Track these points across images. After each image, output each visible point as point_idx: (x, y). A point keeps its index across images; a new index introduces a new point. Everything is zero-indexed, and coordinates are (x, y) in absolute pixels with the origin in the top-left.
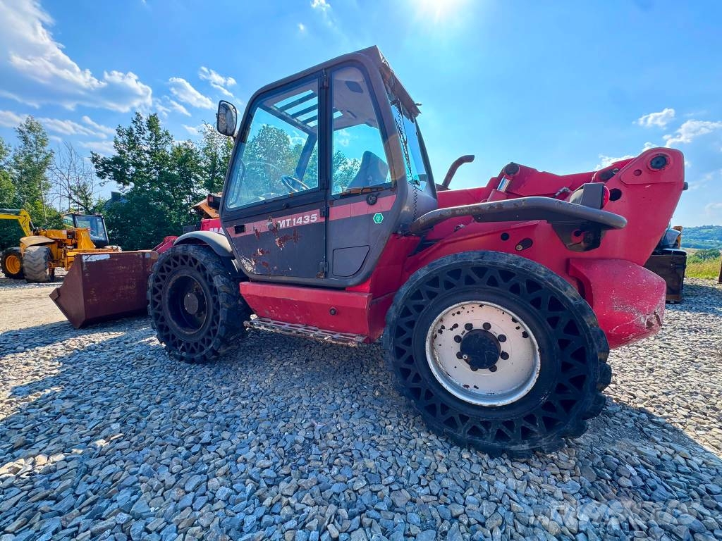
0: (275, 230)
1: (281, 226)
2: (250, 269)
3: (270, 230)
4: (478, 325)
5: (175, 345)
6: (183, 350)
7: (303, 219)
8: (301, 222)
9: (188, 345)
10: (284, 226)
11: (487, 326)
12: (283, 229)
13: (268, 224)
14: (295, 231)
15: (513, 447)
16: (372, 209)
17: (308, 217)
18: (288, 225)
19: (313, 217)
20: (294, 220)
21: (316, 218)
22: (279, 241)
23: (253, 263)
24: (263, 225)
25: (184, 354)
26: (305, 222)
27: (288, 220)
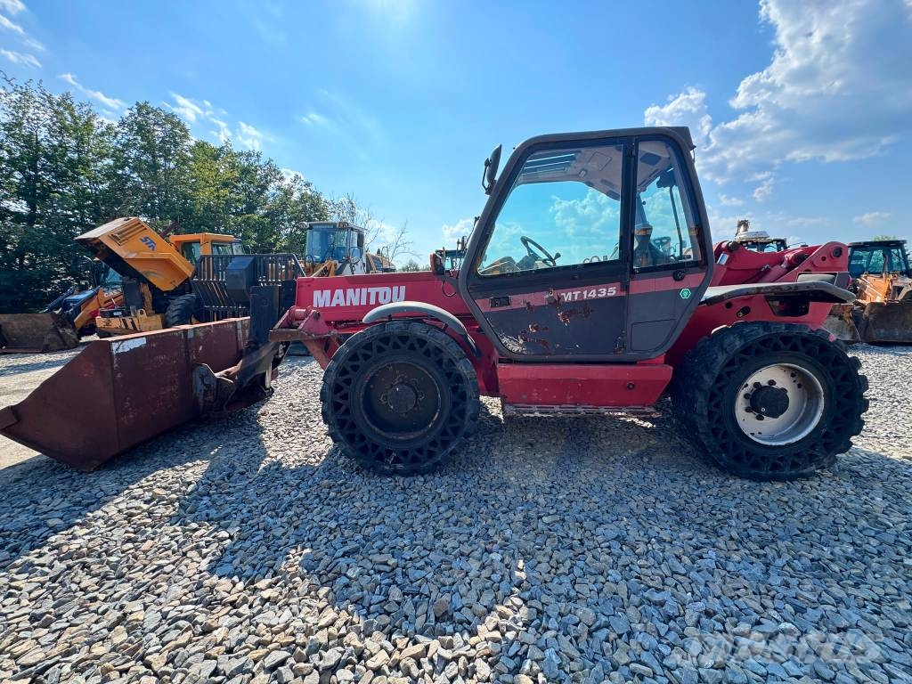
0: (557, 303)
1: (566, 299)
2: (516, 349)
3: (550, 303)
4: (764, 383)
5: (380, 457)
6: (397, 460)
7: (597, 292)
8: (594, 295)
9: (405, 454)
10: (570, 299)
11: (772, 382)
12: (568, 303)
13: (547, 296)
14: (585, 305)
15: (805, 471)
16: (677, 285)
17: (605, 290)
18: (576, 298)
19: (612, 291)
20: (585, 293)
21: (614, 292)
22: (563, 316)
23: (521, 342)
24: (541, 298)
25: (399, 466)
26: (600, 295)
27: (576, 293)
